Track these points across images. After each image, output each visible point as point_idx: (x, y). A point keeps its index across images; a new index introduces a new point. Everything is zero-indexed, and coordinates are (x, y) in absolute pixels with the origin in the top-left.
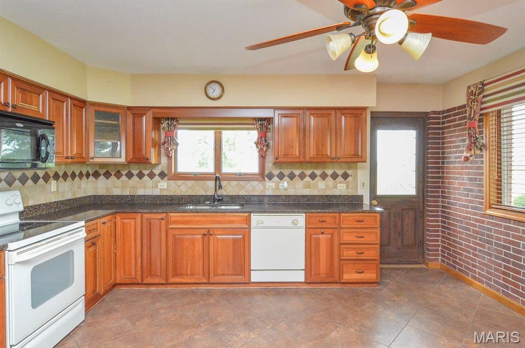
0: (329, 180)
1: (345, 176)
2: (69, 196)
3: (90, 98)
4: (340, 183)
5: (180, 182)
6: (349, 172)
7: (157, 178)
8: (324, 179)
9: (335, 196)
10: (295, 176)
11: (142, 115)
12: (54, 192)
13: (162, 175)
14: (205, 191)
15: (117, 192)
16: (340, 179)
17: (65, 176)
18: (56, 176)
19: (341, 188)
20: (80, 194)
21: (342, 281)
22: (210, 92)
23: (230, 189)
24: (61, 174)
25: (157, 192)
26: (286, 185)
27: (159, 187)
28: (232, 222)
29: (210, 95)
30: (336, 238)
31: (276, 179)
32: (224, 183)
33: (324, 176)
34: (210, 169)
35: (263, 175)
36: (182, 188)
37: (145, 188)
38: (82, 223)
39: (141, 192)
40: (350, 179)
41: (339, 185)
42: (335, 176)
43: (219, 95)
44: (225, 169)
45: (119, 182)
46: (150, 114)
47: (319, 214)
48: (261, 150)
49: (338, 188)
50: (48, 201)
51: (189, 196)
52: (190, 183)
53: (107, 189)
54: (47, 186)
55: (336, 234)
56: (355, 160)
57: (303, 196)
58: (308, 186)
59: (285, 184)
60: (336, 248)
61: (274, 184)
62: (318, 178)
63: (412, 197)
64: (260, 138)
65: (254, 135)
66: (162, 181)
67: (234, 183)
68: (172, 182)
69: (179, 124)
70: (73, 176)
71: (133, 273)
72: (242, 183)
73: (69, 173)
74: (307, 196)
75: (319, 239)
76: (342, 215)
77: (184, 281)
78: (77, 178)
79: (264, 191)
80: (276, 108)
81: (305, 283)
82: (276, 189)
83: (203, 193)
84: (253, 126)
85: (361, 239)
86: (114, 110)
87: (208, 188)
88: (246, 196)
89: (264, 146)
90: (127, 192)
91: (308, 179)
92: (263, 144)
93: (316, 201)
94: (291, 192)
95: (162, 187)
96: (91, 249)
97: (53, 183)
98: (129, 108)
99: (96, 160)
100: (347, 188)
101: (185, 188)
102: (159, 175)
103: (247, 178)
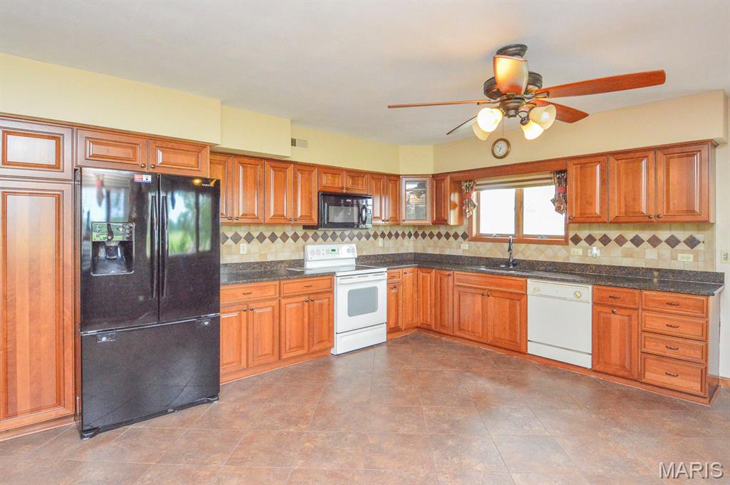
0: (664, 249)
1: (692, 242)
2: (393, 251)
4: (683, 252)
5: (479, 244)
6: (699, 236)
7: (460, 239)
8: (654, 246)
9: (672, 272)
10: (610, 240)
11: (443, 180)
12: (381, 247)
13: (465, 236)
14: (503, 255)
15: (430, 251)
16: (682, 246)
17: (390, 235)
18: (383, 235)
19: (685, 260)
20: (402, 251)
21: (644, 380)
22: (497, 150)
24: (386, 233)
25: (459, 253)
27: (462, 248)
29: (496, 154)
30: (634, 323)
31: (583, 243)
33: (655, 242)
34: (511, 230)
35: (567, 239)
36: (481, 249)
37: (451, 247)
38: (385, 269)
39: (447, 252)
40: (700, 247)
41: (680, 255)
42: (673, 242)
43: (505, 152)
44: (528, 230)
45: (431, 242)
46: (448, 179)
47: (609, 288)
49: (679, 259)
50: (376, 254)
51: (487, 258)
52: (489, 245)
53: (424, 248)
54: (376, 242)
55: (634, 317)
57: (621, 267)
58: (628, 255)
59: (595, 250)
60: (634, 336)
61: (581, 250)
62: (646, 244)
64: (558, 194)
65: (551, 191)
66: (464, 242)
68: (472, 243)
69: (477, 185)
70: (397, 235)
71: (429, 320)
72: (541, 246)
73: (393, 233)
74: (626, 268)
75: (609, 319)
76: (645, 292)
77: (466, 336)
78: (400, 238)
79: (568, 257)
80: (570, 159)
81: (593, 370)
82: (583, 256)
84: (550, 181)
85: (675, 330)
86: (421, 179)
88: (545, 262)
89: (562, 204)
90: (437, 252)
91: (629, 245)
92: (561, 199)
93: (640, 275)
94: (606, 261)
95: (463, 248)
96: (394, 291)
97: (380, 239)
98: (433, 176)
99: (407, 222)
100: (696, 260)
101: (484, 250)
102: (462, 236)
103: (550, 241)
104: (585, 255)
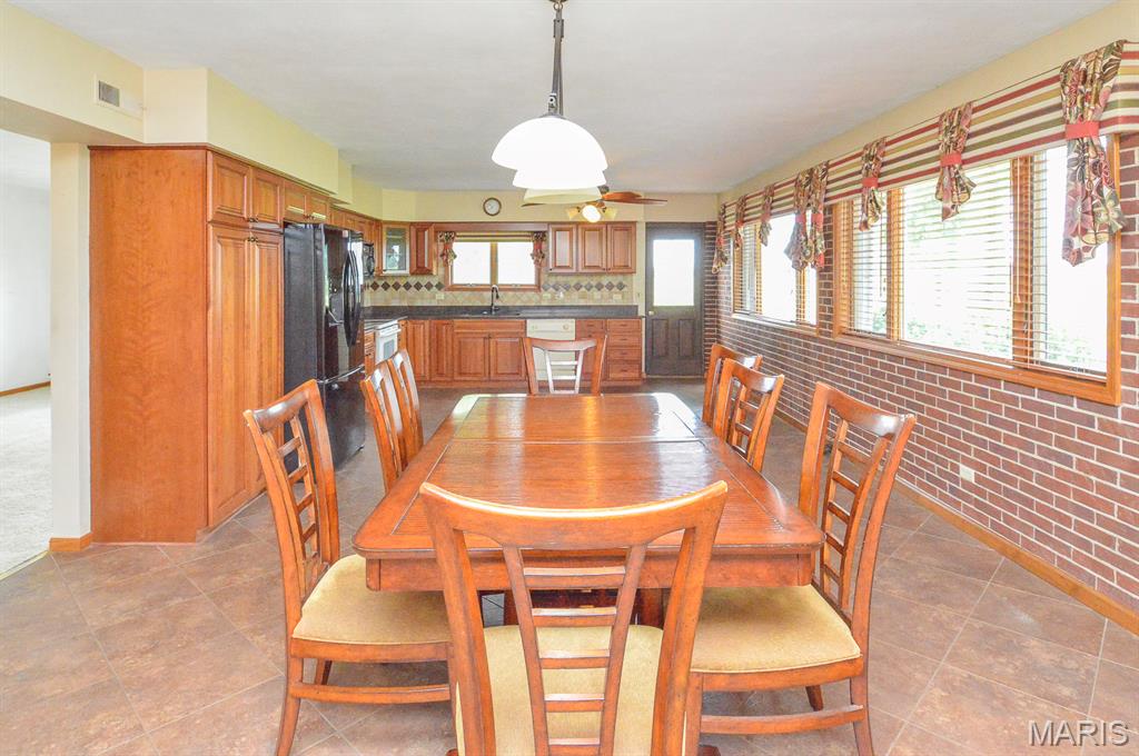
0: (605, 290)
1: (621, 286)
3: (385, 216)
4: (616, 293)
5: (456, 293)
6: (624, 282)
7: (434, 289)
8: (600, 290)
9: (610, 306)
10: (571, 286)
11: (425, 229)
13: (439, 286)
14: (483, 303)
15: (395, 303)
16: (615, 289)
19: (617, 299)
21: (609, 379)
22: (488, 208)
23: (506, 300)
25: (434, 303)
26: (562, 295)
27: (437, 298)
28: (510, 327)
29: (488, 211)
31: (551, 289)
32: (500, 294)
33: (599, 287)
34: (486, 280)
35: (538, 287)
36: (458, 299)
37: (422, 299)
38: (396, 322)
39: (419, 303)
40: (625, 289)
41: (615, 295)
42: (610, 287)
43: (496, 211)
44: (502, 279)
46: (432, 229)
47: (587, 320)
48: (536, 262)
49: (614, 298)
51: (466, 306)
52: (467, 294)
53: (386, 300)
56: (625, 271)
57: (579, 306)
58: (583, 297)
61: (550, 295)
62: (594, 289)
63: (690, 307)
64: (535, 249)
65: (529, 246)
66: (438, 292)
67: (511, 293)
68: (448, 293)
72: (518, 293)
76: (609, 320)
79: (540, 301)
80: (550, 223)
82: (551, 299)
83: (480, 304)
84: (528, 239)
86: (402, 227)
87: (485, 299)
89: (539, 258)
92: (539, 255)
94: (567, 303)
95: (440, 298)
98: (412, 224)
100: (623, 297)
101: (461, 300)
102: (437, 286)
103: (523, 289)
104: (553, 298)
